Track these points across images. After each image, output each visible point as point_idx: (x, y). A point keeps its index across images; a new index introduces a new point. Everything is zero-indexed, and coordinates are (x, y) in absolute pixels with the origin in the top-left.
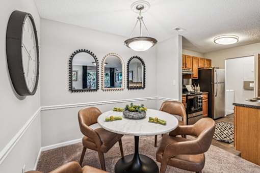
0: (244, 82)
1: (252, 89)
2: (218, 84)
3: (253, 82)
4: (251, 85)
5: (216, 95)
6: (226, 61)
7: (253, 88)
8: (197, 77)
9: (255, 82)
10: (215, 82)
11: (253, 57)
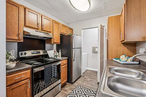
0: (93, 47)
1: (97, 53)
2: (76, 49)
3: (97, 48)
4: (96, 49)
5: (74, 60)
6: (82, 30)
7: (97, 51)
8: (59, 42)
9: (98, 48)
10: (73, 47)
11: (97, 28)
